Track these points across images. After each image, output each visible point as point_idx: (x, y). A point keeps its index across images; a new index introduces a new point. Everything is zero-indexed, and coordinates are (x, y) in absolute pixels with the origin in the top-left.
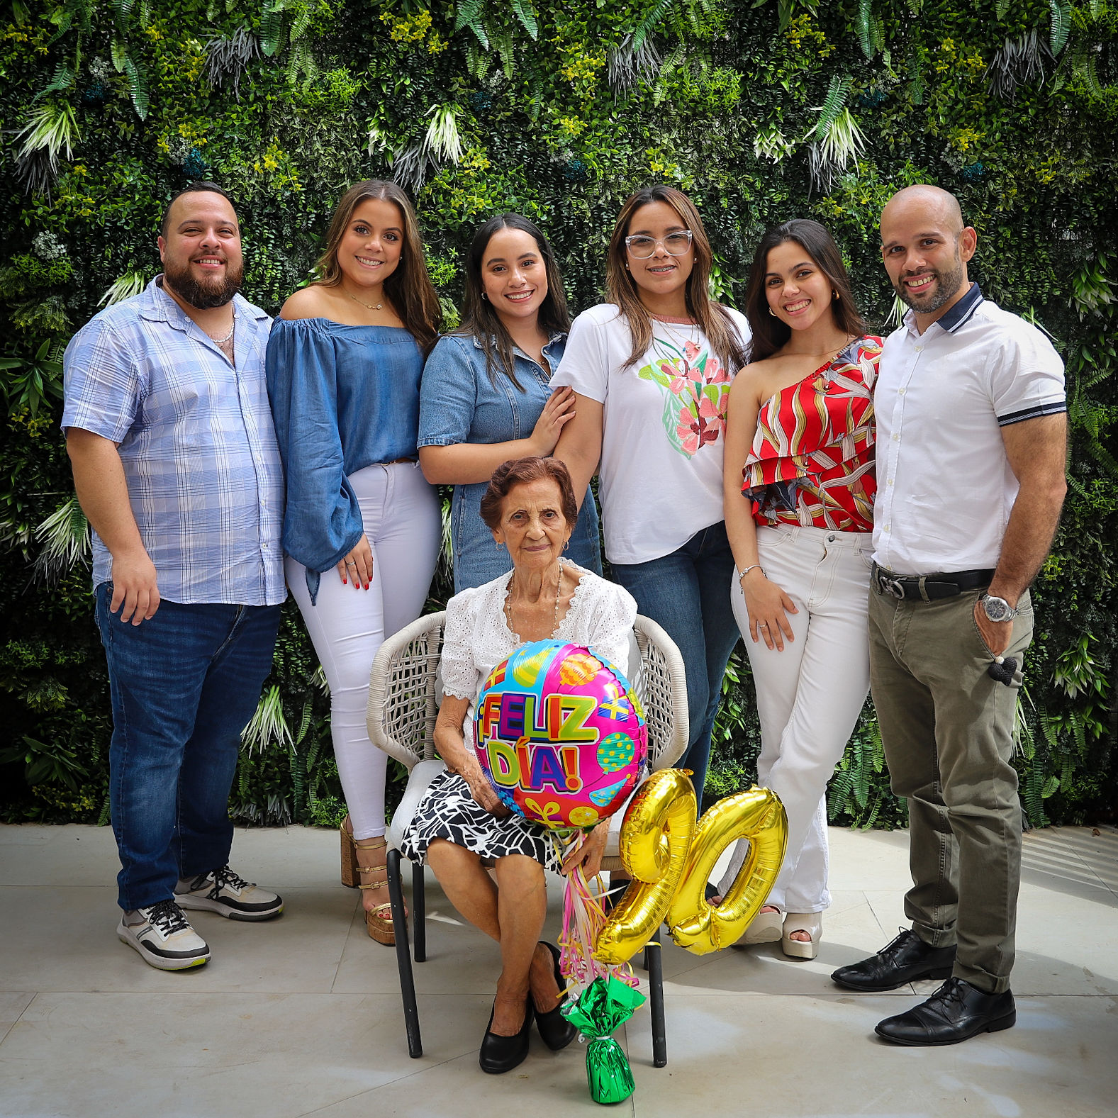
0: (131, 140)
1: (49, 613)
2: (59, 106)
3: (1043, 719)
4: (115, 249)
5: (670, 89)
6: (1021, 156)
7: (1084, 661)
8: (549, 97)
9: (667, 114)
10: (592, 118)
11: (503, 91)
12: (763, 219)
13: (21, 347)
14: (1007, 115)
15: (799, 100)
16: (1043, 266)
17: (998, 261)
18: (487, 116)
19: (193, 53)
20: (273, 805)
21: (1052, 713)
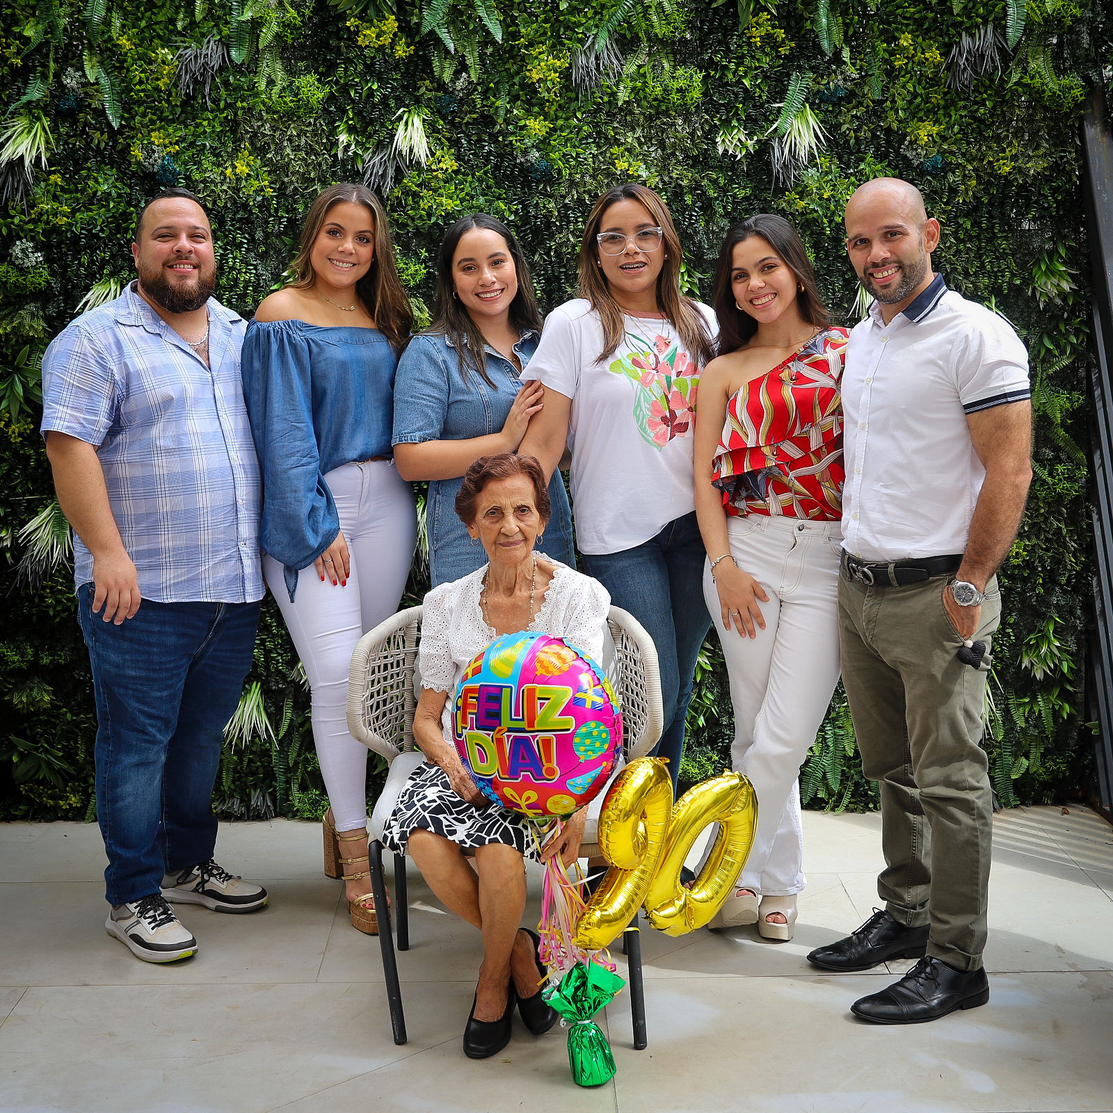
0: (105, 149)
1: (33, 614)
2: (34, 117)
3: (1011, 701)
4: (91, 255)
5: (633, 89)
6: (980, 148)
7: (1050, 643)
8: (514, 99)
9: (631, 113)
10: (557, 118)
11: (470, 94)
12: (727, 214)
14: (964, 107)
15: (760, 96)
16: (1003, 256)
17: (958, 251)
18: (454, 118)
19: (163, 62)
20: (256, 799)
21: (1020, 693)
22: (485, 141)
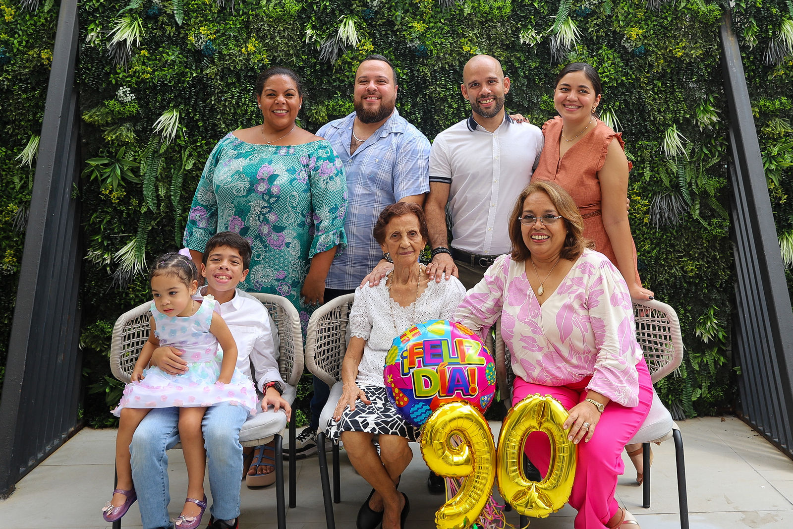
0: (173, 36)
1: (122, 304)
2: (133, 18)
3: (690, 355)
4: (163, 96)
5: (473, 7)
6: (665, 43)
7: (712, 321)
8: (407, 11)
9: (471, 20)
10: (430, 22)
11: (381, 8)
13: (108, 152)
14: (656, 21)
15: (543, 12)
16: (679, 102)
17: (654, 99)
18: (372, 22)
21: (695, 351)
22: (389, 34)
